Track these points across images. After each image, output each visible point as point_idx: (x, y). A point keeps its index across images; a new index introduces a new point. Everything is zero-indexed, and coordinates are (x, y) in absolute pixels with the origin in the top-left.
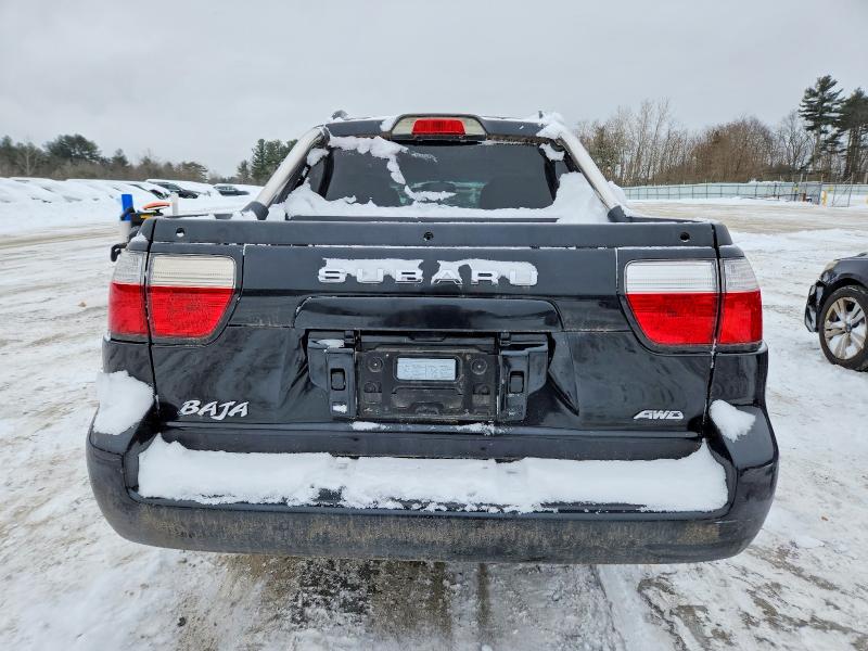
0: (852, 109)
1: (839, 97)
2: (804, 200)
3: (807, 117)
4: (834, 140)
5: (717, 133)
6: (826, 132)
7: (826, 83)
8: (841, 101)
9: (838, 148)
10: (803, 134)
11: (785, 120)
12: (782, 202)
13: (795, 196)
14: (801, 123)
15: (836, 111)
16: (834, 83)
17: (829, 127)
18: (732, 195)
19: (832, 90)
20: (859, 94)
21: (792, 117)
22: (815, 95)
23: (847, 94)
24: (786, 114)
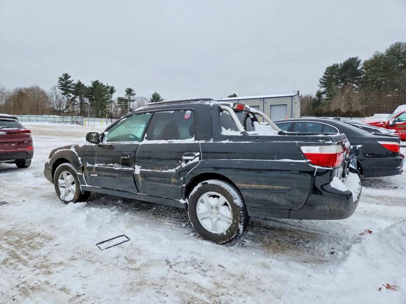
0: (79, 88)
1: (73, 82)
2: (77, 124)
3: (62, 89)
4: (73, 99)
5: (20, 91)
6: (70, 96)
7: (66, 76)
8: (73, 84)
9: (76, 103)
10: (61, 96)
11: (51, 89)
12: (68, 124)
13: (73, 122)
14: (59, 92)
15: (72, 88)
16: (70, 77)
17: (71, 94)
18: (43, 121)
19: (70, 79)
20: (80, 83)
21: (55, 88)
22: (63, 80)
23: (75, 82)
24: (52, 87)
